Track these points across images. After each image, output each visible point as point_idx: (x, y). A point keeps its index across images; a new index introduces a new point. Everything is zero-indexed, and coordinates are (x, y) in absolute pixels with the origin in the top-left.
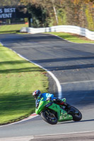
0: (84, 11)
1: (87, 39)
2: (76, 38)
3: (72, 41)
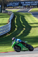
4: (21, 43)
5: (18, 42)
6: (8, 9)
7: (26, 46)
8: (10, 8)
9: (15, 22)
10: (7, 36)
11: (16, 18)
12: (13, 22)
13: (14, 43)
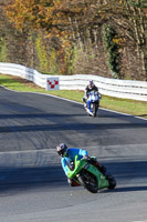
0: (34, 41)
1: (35, 86)
2: (18, 84)
3: (11, 87)
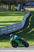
4: (18, 39)
5: (15, 39)
6: (27, 8)
7: (22, 43)
8: (29, 7)
9: (30, 20)
10: (19, 32)
11: (31, 17)
12: (28, 20)
13: (12, 39)
